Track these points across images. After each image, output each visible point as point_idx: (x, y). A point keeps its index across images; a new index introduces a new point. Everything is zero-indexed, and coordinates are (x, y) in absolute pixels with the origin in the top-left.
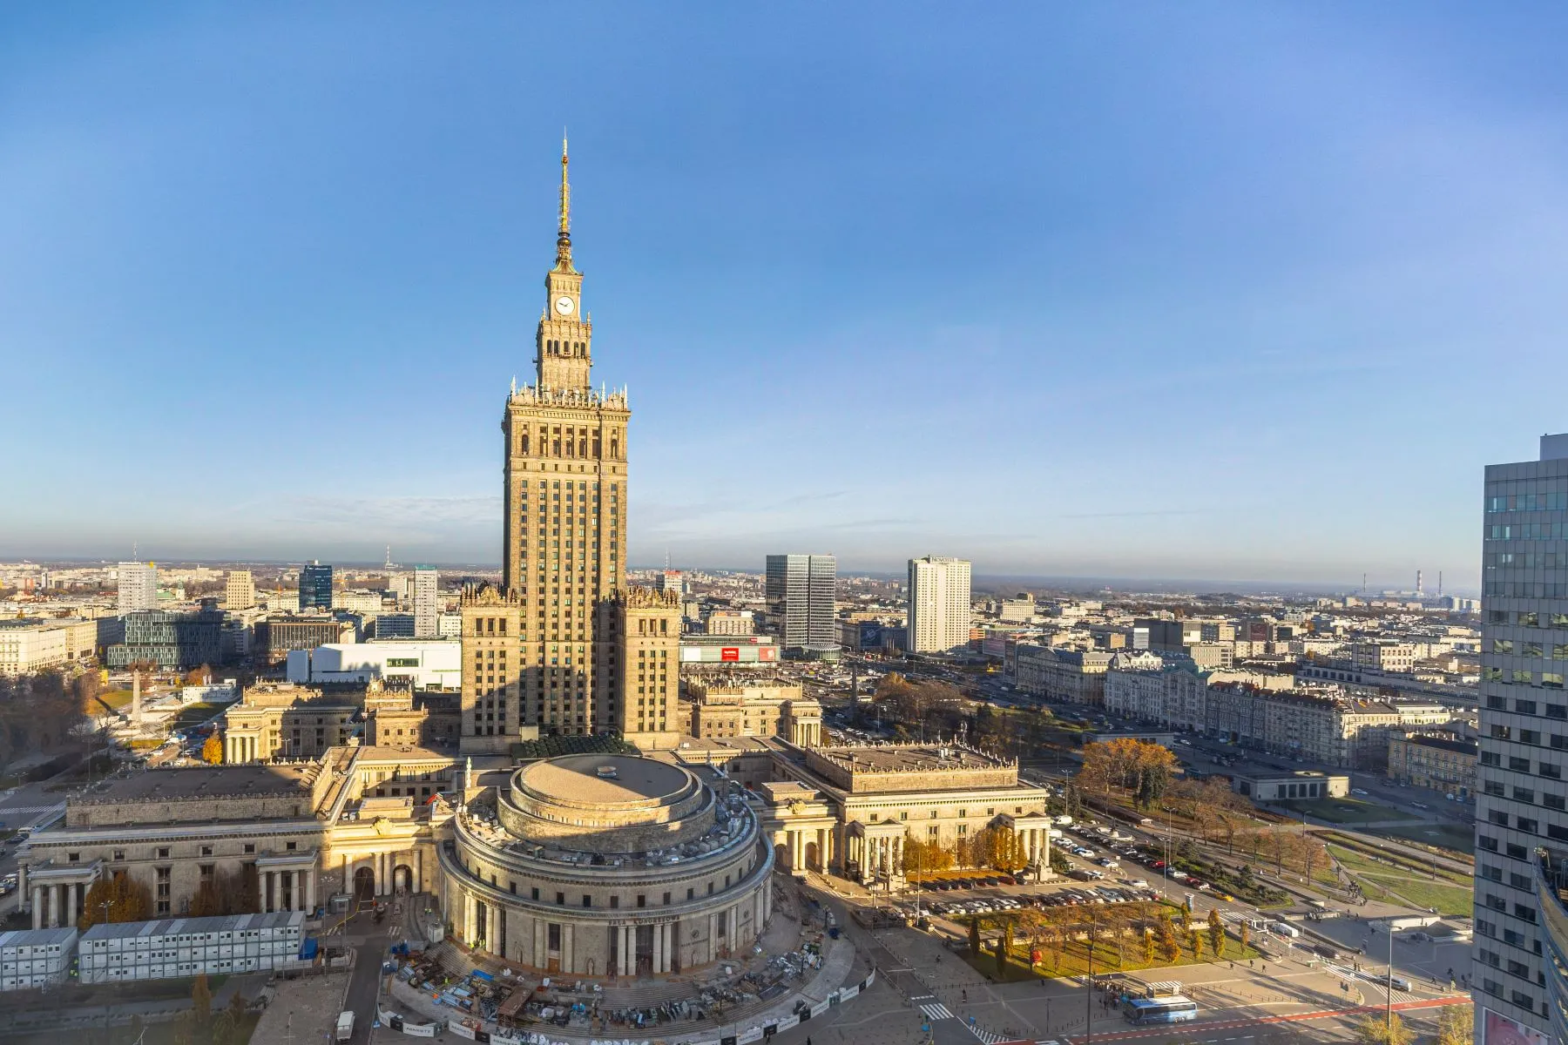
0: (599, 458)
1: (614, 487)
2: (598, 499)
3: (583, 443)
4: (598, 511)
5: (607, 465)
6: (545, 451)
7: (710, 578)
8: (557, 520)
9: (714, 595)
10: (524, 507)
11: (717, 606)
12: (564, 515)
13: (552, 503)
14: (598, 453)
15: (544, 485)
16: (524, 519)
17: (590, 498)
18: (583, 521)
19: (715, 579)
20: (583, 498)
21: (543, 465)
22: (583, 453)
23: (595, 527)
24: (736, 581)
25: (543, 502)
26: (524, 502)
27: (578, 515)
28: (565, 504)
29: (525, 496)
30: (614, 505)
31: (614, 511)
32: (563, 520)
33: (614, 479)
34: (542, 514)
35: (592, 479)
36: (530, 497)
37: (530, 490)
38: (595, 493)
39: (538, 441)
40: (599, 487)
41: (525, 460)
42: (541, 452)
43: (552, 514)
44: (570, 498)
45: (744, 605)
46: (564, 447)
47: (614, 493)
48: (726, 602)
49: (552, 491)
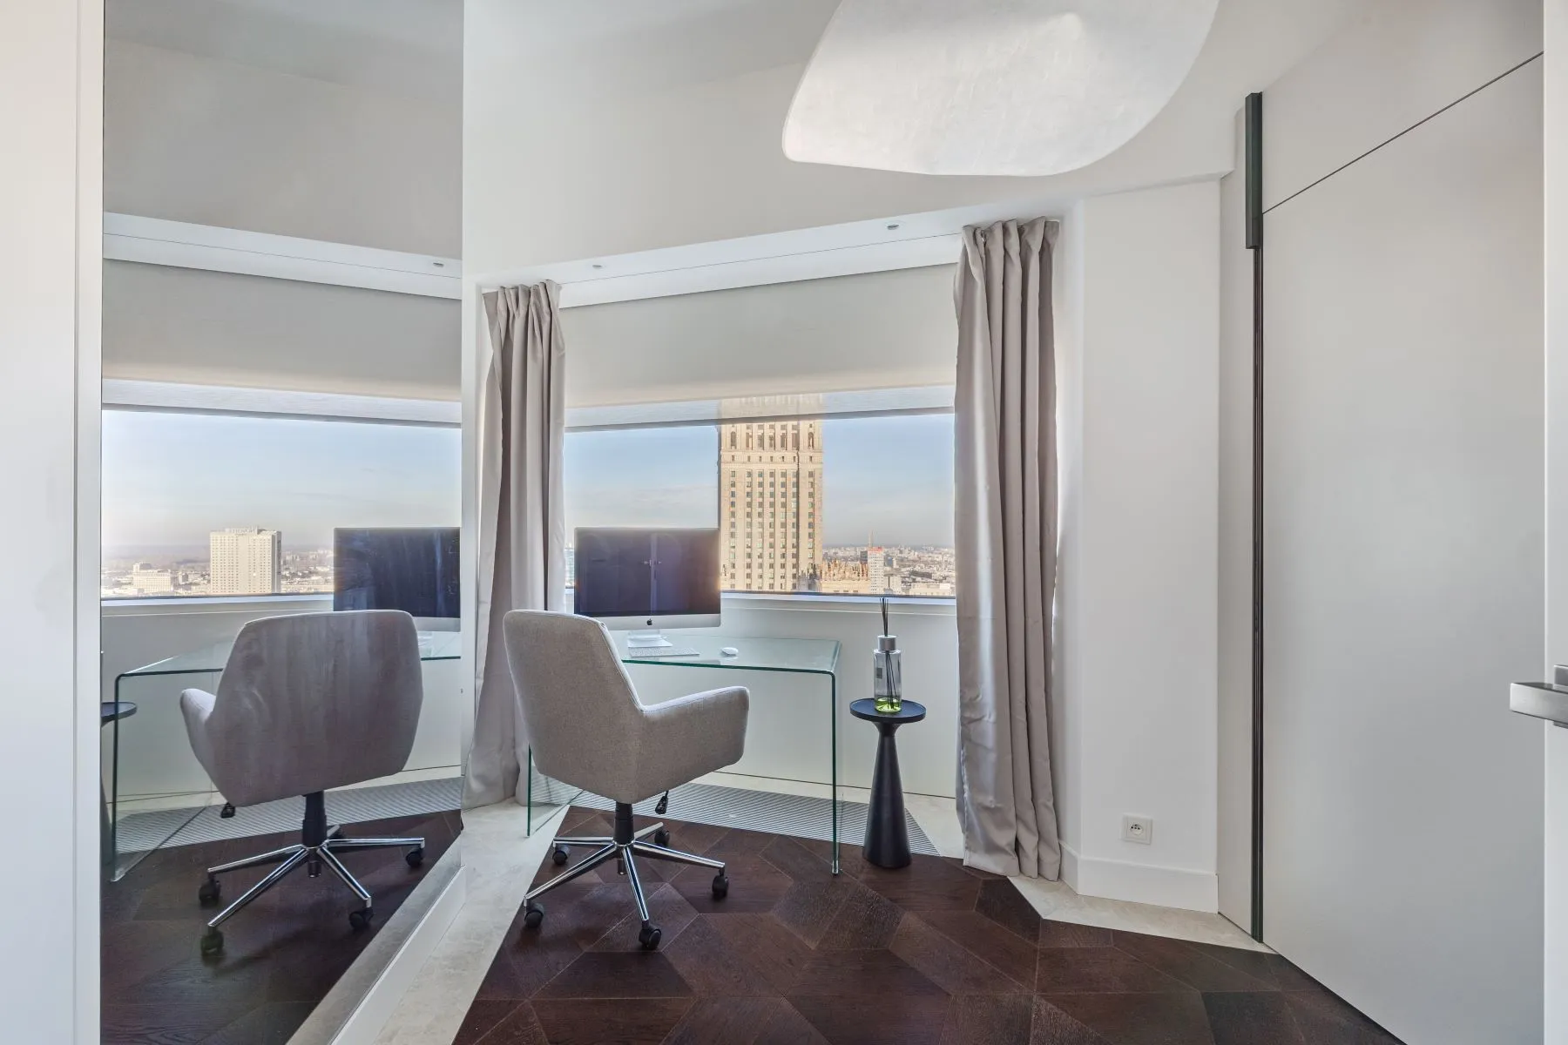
0: (798, 449)
1: (811, 474)
2: (797, 485)
3: (784, 437)
4: (797, 495)
5: (805, 454)
6: (750, 446)
7: (916, 553)
8: (761, 505)
9: (917, 569)
10: (733, 494)
11: (919, 579)
12: (768, 500)
13: (757, 490)
14: (797, 445)
15: (750, 474)
16: (733, 504)
17: (790, 485)
18: (784, 505)
19: (921, 554)
20: (784, 485)
21: (749, 458)
22: (783, 445)
23: (795, 510)
24: (940, 556)
25: (749, 490)
26: (733, 489)
27: (779, 500)
28: (768, 490)
29: (733, 485)
30: (812, 490)
31: (811, 495)
32: (767, 505)
33: (811, 467)
34: (749, 499)
35: (791, 468)
36: (738, 485)
37: (736, 479)
38: (795, 480)
39: (744, 436)
40: (797, 475)
41: (733, 454)
42: (748, 446)
43: (757, 500)
44: (772, 485)
45: (945, 578)
46: (767, 442)
47: (811, 480)
48: (929, 576)
49: (757, 480)
